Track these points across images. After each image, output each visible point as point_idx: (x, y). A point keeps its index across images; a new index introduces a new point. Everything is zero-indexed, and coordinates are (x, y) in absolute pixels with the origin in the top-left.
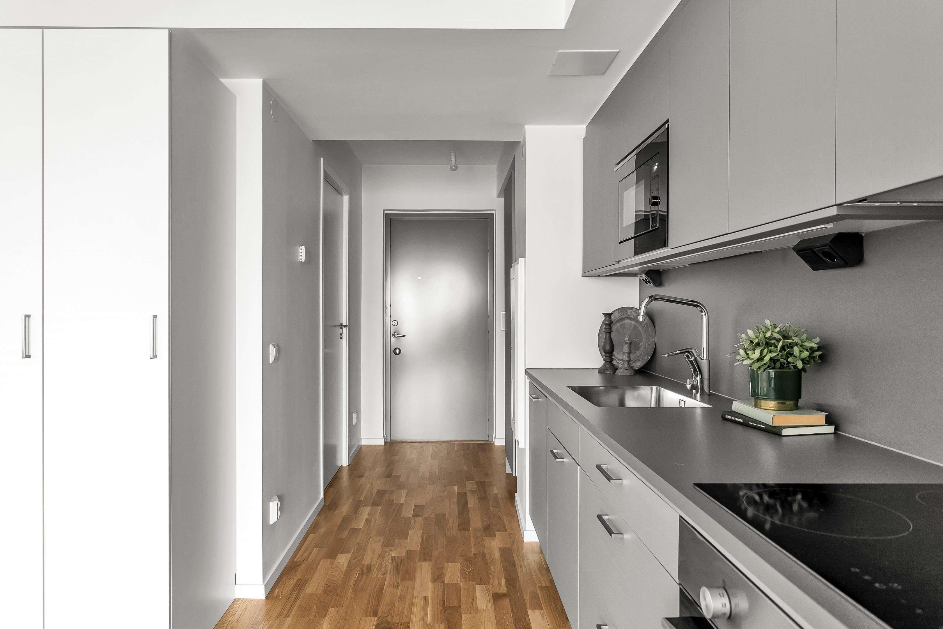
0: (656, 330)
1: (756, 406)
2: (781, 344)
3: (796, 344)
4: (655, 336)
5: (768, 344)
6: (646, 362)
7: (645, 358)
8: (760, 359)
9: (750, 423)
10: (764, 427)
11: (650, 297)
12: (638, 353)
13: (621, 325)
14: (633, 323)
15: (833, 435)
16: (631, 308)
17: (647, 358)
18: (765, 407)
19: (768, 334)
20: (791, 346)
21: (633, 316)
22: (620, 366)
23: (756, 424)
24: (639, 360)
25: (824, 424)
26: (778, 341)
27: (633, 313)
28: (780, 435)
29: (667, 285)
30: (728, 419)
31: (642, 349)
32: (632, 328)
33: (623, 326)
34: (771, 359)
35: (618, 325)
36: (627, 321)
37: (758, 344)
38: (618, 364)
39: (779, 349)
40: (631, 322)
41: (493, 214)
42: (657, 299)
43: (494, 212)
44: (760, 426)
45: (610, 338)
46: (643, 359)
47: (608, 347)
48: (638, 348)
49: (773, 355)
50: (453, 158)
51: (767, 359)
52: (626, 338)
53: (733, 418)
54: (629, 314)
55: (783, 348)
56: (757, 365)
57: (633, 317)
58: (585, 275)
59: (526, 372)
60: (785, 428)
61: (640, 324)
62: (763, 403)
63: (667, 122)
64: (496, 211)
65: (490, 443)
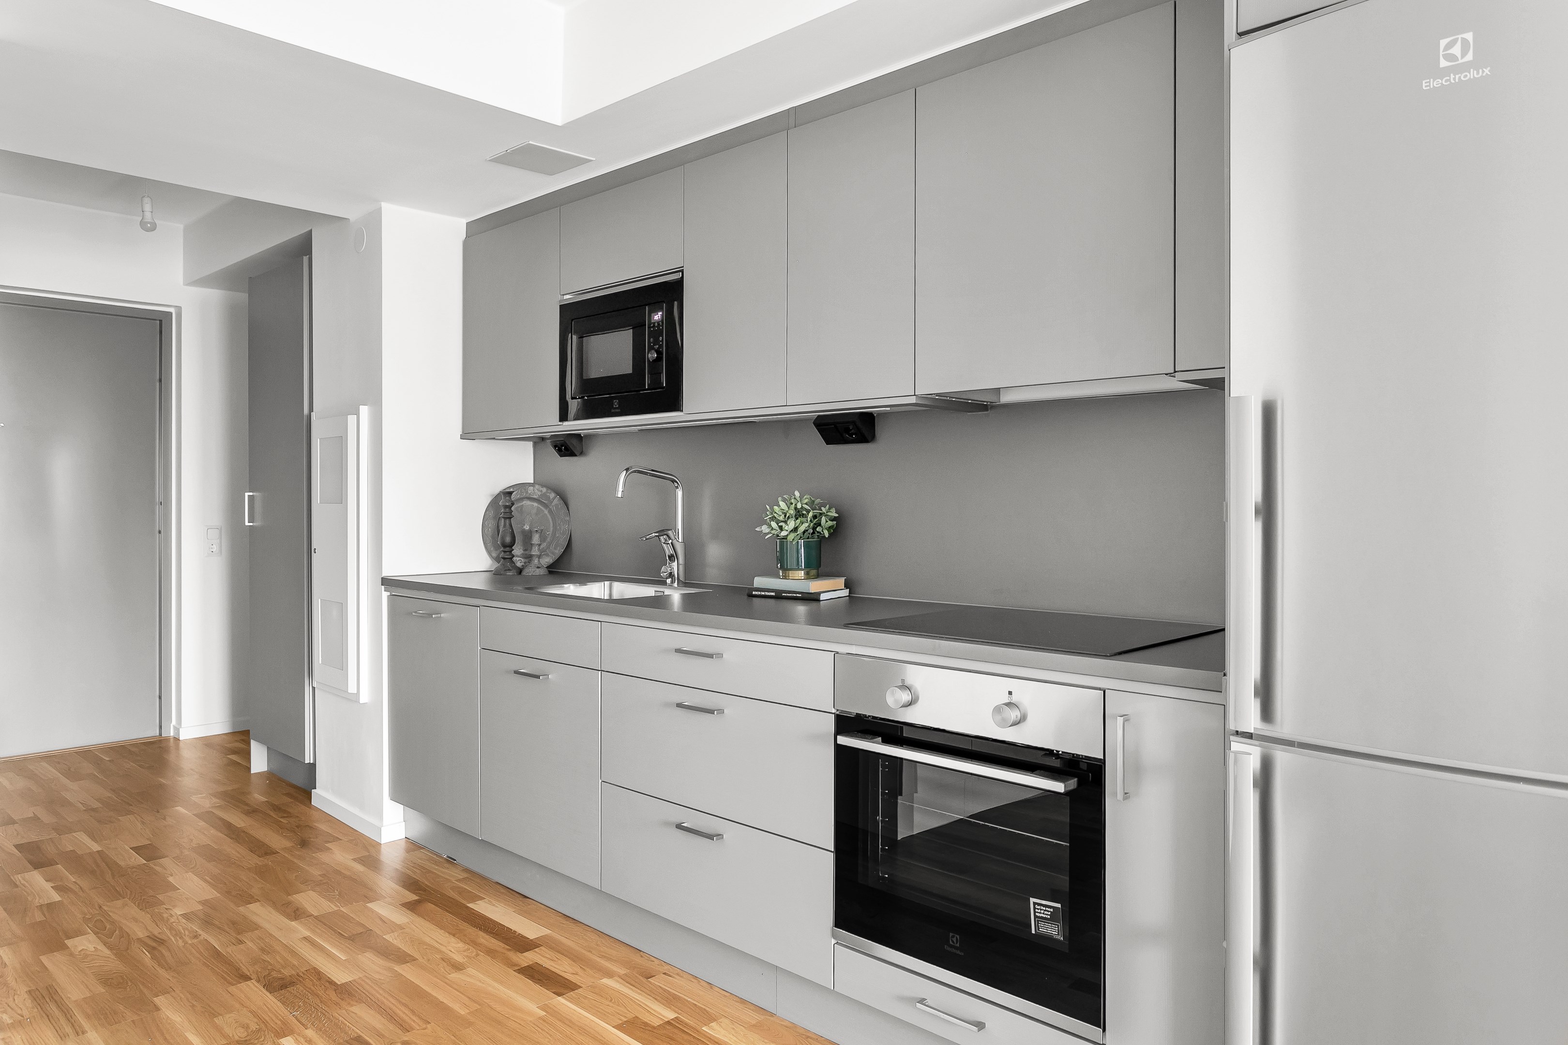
0: (570, 513)
1: (785, 577)
2: (811, 514)
4: (569, 522)
5: (800, 516)
7: (556, 551)
9: (783, 594)
10: (800, 595)
11: (627, 470)
12: (545, 545)
14: (536, 504)
15: (848, 597)
16: (531, 484)
17: (559, 551)
18: (793, 577)
21: (536, 495)
22: (523, 565)
23: (791, 595)
24: (547, 555)
25: (843, 588)
26: (808, 512)
27: (536, 491)
28: (818, 600)
29: (593, 454)
30: (756, 595)
31: (550, 539)
32: (534, 511)
33: (520, 510)
35: (517, 508)
36: (527, 503)
38: (521, 562)
39: (809, 520)
40: (532, 503)
41: (171, 313)
42: (633, 472)
43: (172, 310)
44: (795, 595)
45: (511, 525)
46: (553, 553)
47: (508, 539)
48: (544, 539)
49: (805, 525)
50: (147, 207)
52: (525, 526)
53: (763, 593)
54: (529, 492)
55: (812, 519)
57: (535, 497)
58: (468, 436)
59: (387, 582)
60: (819, 594)
61: (546, 506)
62: (791, 574)
63: (682, 271)
64: (179, 309)
65: (167, 739)
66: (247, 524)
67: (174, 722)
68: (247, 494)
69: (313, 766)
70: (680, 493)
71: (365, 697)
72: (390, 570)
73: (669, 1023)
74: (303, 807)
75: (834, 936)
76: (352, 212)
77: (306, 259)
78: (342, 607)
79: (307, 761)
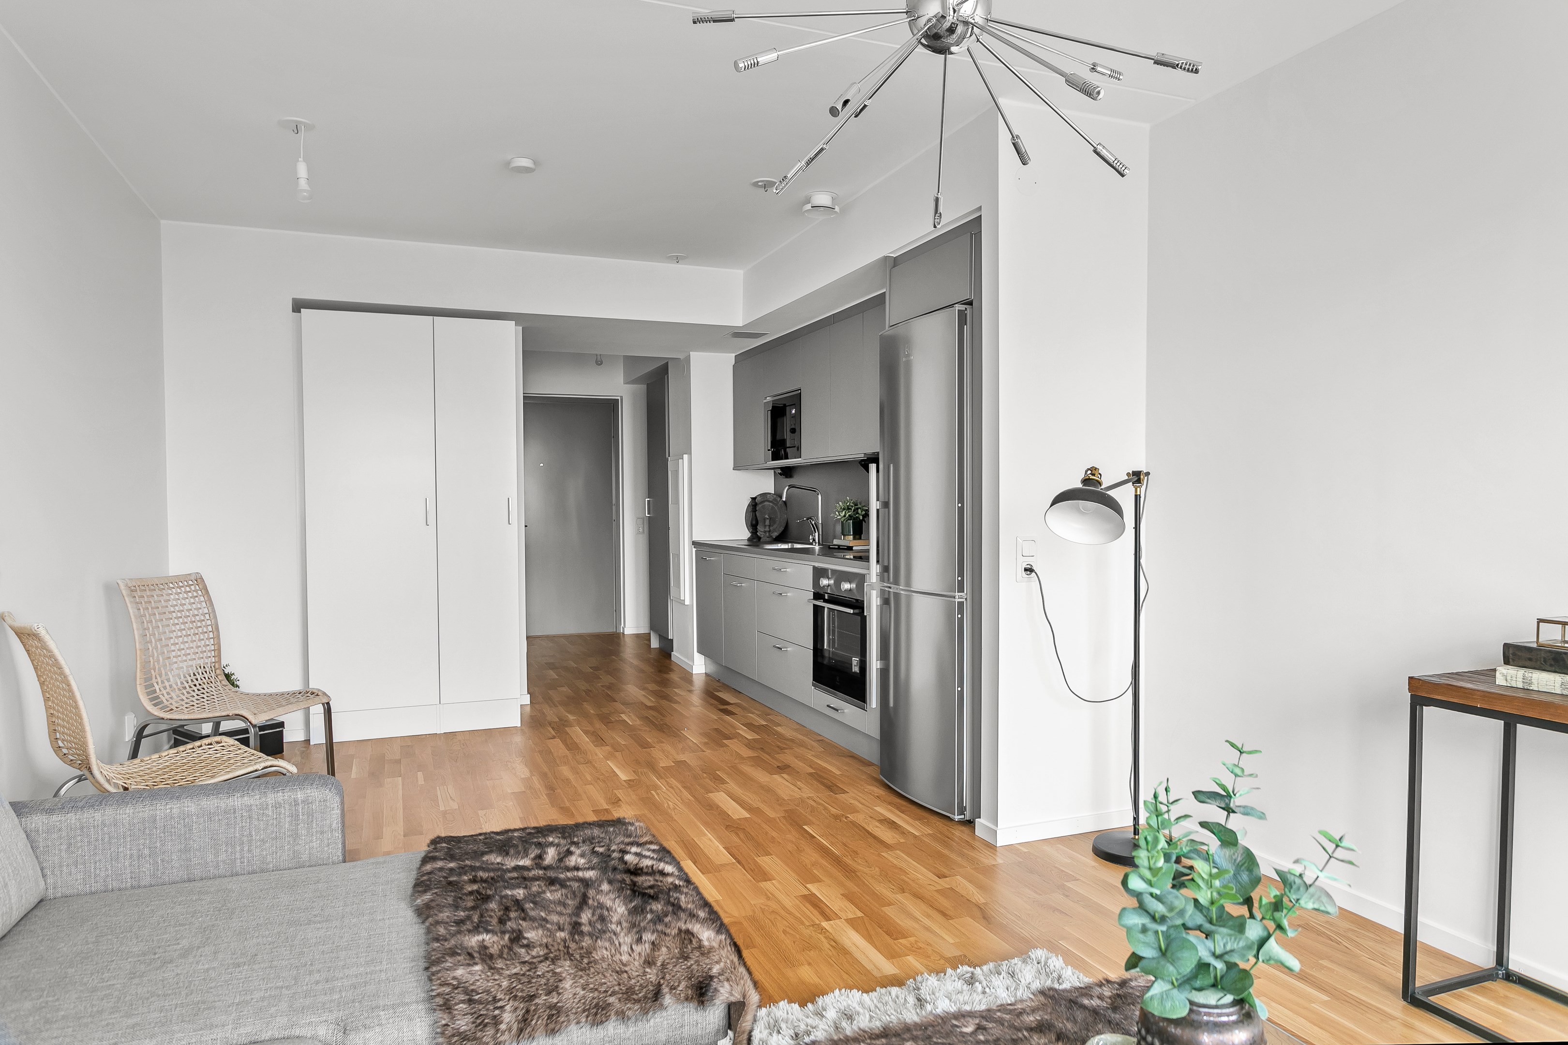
0: (788, 509)
1: (844, 539)
3: (860, 508)
5: (849, 509)
6: (780, 532)
8: (845, 516)
10: (846, 548)
11: (789, 486)
12: (775, 526)
13: (762, 507)
14: (771, 504)
16: (770, 494)
17: (782, 529)
18: (847, 539)
19: (848, 504)
20: (858, 509)
22: (762, 536)
24: (775, 531)
27: (771, 497)
28: (853, 550)
29: (795, 477)
30: (831, 547)
31: (778, 523)
33: (763, 507)
34: (849, 515)
35: (760, 506)
36: (767, 503)
37: (844, 509)
38: (761, 535)
40: (769, 503)
41: (619, 401)
42: (793, 487)
43: (619, 398)
44: (844, 547)
45: (756, 515)
47: (754, 522)
48: (775, 523)
49: (850, 513)
51: (847, 515)
52: (766, 515)
53: (833, 546)
54: (767, 497)
55: (854, 511)
56: (844, 518)
57: (769, 500)
58: (735, 468)
59: (695, 543)
60: (852, 547)
61: (776, 505)
62: (847, 537)
63: (800, 389)
64: (622, 397)
65: (619, 634)
66: (647, 515)
67: (622, 625)
68: (646, 499)
69: (672, 640)
70: (820, 497)
71: (687, 602)
72: (696, 538)
73: (762, 725)
74: (668, 661)
75: (813, 685)
76: (681, 356)
77: (666, 377)
78: (678, 556)
79: (670, 638)
